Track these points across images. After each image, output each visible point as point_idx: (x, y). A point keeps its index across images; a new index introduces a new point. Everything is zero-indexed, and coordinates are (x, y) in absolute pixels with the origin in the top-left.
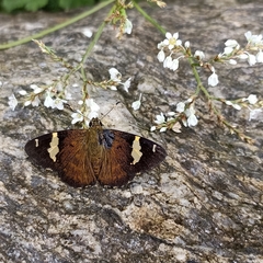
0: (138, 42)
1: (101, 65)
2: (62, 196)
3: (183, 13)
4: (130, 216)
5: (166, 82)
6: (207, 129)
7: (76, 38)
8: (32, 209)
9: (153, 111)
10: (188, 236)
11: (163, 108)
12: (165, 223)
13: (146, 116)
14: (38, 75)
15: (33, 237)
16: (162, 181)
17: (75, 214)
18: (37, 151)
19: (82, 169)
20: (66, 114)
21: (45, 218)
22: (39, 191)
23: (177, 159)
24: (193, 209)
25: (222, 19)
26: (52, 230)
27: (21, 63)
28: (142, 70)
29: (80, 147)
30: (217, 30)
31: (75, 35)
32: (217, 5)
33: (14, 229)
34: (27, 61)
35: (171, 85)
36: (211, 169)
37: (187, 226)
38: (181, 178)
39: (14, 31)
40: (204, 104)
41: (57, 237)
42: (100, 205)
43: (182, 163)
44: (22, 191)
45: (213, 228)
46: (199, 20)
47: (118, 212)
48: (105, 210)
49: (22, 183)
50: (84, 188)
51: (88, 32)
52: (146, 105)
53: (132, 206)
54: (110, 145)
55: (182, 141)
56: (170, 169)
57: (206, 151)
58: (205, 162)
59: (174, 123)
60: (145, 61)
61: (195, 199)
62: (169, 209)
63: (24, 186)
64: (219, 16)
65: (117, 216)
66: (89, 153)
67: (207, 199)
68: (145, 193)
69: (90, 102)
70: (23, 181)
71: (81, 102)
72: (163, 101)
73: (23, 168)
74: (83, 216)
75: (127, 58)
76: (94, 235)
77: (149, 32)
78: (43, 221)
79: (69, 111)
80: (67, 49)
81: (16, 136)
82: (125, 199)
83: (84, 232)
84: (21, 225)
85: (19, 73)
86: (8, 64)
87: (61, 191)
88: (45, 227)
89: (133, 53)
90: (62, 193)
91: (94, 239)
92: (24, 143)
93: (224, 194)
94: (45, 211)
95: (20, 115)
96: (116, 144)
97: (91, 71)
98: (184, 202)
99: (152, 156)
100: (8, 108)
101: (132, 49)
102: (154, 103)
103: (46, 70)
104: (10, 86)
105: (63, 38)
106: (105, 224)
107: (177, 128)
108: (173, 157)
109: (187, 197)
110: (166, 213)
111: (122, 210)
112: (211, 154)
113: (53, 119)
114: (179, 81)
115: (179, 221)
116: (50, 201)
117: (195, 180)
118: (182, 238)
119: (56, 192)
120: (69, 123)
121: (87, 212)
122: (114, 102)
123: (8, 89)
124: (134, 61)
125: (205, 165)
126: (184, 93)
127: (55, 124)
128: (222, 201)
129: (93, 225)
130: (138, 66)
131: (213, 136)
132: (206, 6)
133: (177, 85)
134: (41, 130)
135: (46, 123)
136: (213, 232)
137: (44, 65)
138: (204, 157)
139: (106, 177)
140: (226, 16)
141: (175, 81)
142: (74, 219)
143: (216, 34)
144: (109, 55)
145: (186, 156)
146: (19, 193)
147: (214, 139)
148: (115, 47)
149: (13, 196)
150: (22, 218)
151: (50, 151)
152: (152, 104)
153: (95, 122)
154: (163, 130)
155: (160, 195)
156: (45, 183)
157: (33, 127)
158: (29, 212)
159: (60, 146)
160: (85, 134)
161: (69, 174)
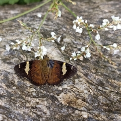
0: (62, 19)
1: (46, 30)
2: (31, 90)
3: (82, 5)
4: (62, 98)
5: (76, 38)
6: (95, 59)
7: (34, 18)
8: (18, 96)
9: (71, 51)
10: (88, 107)
11: (75, 49)
12: (77, 101)
13: (68, 53)
14: (18, 35)
15: (19, 108)
16: (76, 82)
17: (38, 98)
19: (40, 77)
21: (24, 100)
22: (21, 88)
23: (82, 73)
24: (90, 95)
25: (100, 8)
26: (28, 105)
27: (10, 30)
28: (65, 32)
29: (39, 68)
30: (98, 14)
31: (34, 16)
32: (97, 2)
33: (11, 105)
34: (13, 29)
35: (78, 39)
36: (97, 77)
37: (87, 102)
38: (84, 81)
39: (5, 14)
40: (93, 47)
41: (30, 108)
42: (48, 94)
43: (84, 74)
44: (14, 88)
45: (99, 103)
46: (89, 9)
47: (57, 96)
48: (51, 96)
49: (13, 84)
50: (41, 86)
51: (39, 15)
52: (67, 48)
53: (63, 93)
54: (52, 67)
55: (84, 64)
56: (79, 77)
57: (95, 68)
58: (94, 73)
59: (80, 56)
60: (66, 28)
61: (91, 90)
62: (79, 95)
63: (14, 86)
64: (98, 7)
65: (56, 98)
66: (43, 71)
67: (96, 90)
68: (68, 88)
69: (43, 47)
70: (14, 83)
71: (39, 48)
72: (75, 46)
73: (13, 77)
74: (41, 99)
75: (58, 27)
76: (46, 107)
77: (67, 15)
78: (23, 101)
79: (33, 52)
80: (30, 23)
81: (10, 63)
82: (59, 90)
83: (42, 106)
84: (14, 103)
85: (9, 34)
86: (4, 30)
87: (31, 88)
88: (25, 104)
89: (60, 25)
91: (46, 109)
92: (13, 66)
93: (103, 88)
94: (24, 97)
95: (11, 54)
96: (55, 66)
97: (42, 33)
98: (86, 91)
99: (71, 71)
100: (5, 51)
101: (60, 23)
102: (71, 47)
103: (22, 33)
104: (6, 40)
105: (28, 18)
106: (51, 102)
107: (81, 58)
108: (80, 72)
109: (87, 89)
110: (78, 96)
111: (58, 96)
112: (97, 70)
113: (26, 55)
114: (81, 37)
115: (84, 100)
116: (26, 92)
117: (90, 81)
118: (85, 107)
119: (28, 88)
120: (33, 57)
121: (43, 96)
122: (53, 47)
123: (5, 42)
124: (61, 28)
125: (94, 75)
126: (84, 43)
127: (27, 57)
128: (102, 91)
129: (46, 102)
130: (63, 31)
131: (97, 62)
132: (92, 2)
133: (81, 39)
134: (21, 60)
135: (23, 57)
136: (99, 105)
137: (21, 30)
138: (94, 71)
139: (51, 81)
140: (101, 7)
141: (80, 37)
142: (37, 100)
143: (97, 15)
144: (50, 26)
145: (86, 71)
146: (12, 89)
147: (98, 63)
148: (52, 22)
149: (10, 90)
150: (14, 100)
151: (25, 70)
152: (70, 47)
153: (46, 56)
154: (75, 59)
155: (75, 89)
156: (24, 84)
157: (17, 59)
158: (17, 97)
159: (30, 67)
160: (41, 62)
161: (34, 80)
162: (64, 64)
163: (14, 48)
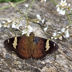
1: (32, 15)
2: (18, 62)
4: (45, 71)
5: (55, 22)
6: (71, 39)
7: (22, 7)
8: (5, 67)
9: (52, 32)
11: (55, 31)
13: (49, 33)
14: (9, 17)
17: (23, 70)
18: (8, 44)
19: (26, 52)
20: (20, 31)
21: (11, 71)
22: (8, 60)
23: (62, 50)
24: (70, 69)
28: (47, 18)
29: (26, 43)
34: (5, 13)
35: (57, 23)
38: (64, 57)
42: (33, 67)
43: (63, 51)
44: (2, 60)
47: (40, 70)
48: (35, 69)
50: (26, 60)
52: (49, 30)
53: (46, 67)
54: (37, 43)
55: (63, 43)
56: (59, 53)
59: (60, 36)
61: (70, 65)
62: (60, 69)
63: (3, 58)
68: (51, 62)
69: (29, 27)
70: (2, 56)
71: (26, 27)
72: (55, 28)
73: (2, 51)
74: (26, 71)
75: (41, 14)
79: (21, 30)
81: (1, 39)
85: (2, 17)
87: (17, 60)
89: (43, 12)
90: (18, 61)
92: (3, 41)
94: (11, 68)
95: (2, 31)
96: (40, 43)
98: (66, 66)
103: (12, 16)
107: (61, 38)
109: (67, 64)
110: (59, 71)
111: (41, 69)
113: (15, 33)
116: (13, 64)
117: (69, 58)
119: (15, 61)
120: (21, 34)
121: (28, 69)
122: (37, 27)
124: (44, 14)
126: (62, 26)
127: (15, 35)
130: (45, 16)
134: (10, 37)
135: (12, 34)
137: (11, 14)
138: (71, 49)
144: (35, 12)
145: (65, 49)
146: (0, 61)
148: (37, 10)
150: (1, 71)
152: (51, 29)
154: (56, 38)
155: (56, 63)
156: (11, 57)
157: (7, 35)
158: (4, 69)
159: (18, 43)
160: (28, 38)
161: (21, 54)
162: (48, 41)
163: (5, 26)
